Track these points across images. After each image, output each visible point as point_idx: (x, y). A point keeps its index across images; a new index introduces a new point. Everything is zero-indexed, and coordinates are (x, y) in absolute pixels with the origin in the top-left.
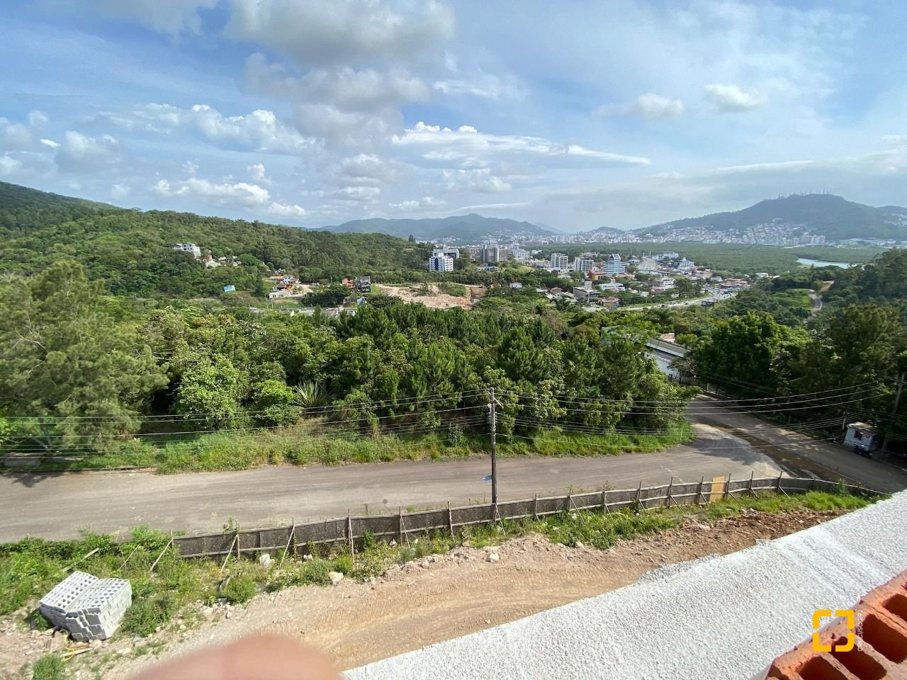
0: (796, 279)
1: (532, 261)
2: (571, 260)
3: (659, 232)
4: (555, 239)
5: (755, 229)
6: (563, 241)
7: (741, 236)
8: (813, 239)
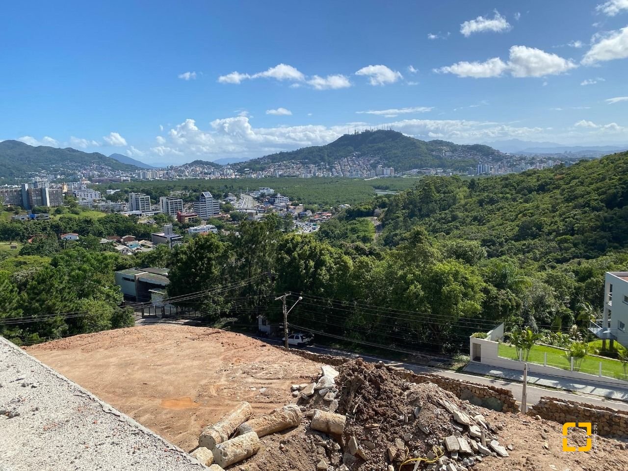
0: (362, 208)
1: (103, 203)
2: (156, 200)
3: (258, 166)
4: (139, 176)
5: (341, 162)
6: (149, 176)
7: (330, 170)
8: (385, 171)
